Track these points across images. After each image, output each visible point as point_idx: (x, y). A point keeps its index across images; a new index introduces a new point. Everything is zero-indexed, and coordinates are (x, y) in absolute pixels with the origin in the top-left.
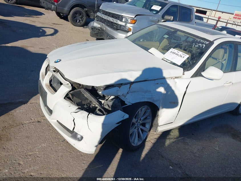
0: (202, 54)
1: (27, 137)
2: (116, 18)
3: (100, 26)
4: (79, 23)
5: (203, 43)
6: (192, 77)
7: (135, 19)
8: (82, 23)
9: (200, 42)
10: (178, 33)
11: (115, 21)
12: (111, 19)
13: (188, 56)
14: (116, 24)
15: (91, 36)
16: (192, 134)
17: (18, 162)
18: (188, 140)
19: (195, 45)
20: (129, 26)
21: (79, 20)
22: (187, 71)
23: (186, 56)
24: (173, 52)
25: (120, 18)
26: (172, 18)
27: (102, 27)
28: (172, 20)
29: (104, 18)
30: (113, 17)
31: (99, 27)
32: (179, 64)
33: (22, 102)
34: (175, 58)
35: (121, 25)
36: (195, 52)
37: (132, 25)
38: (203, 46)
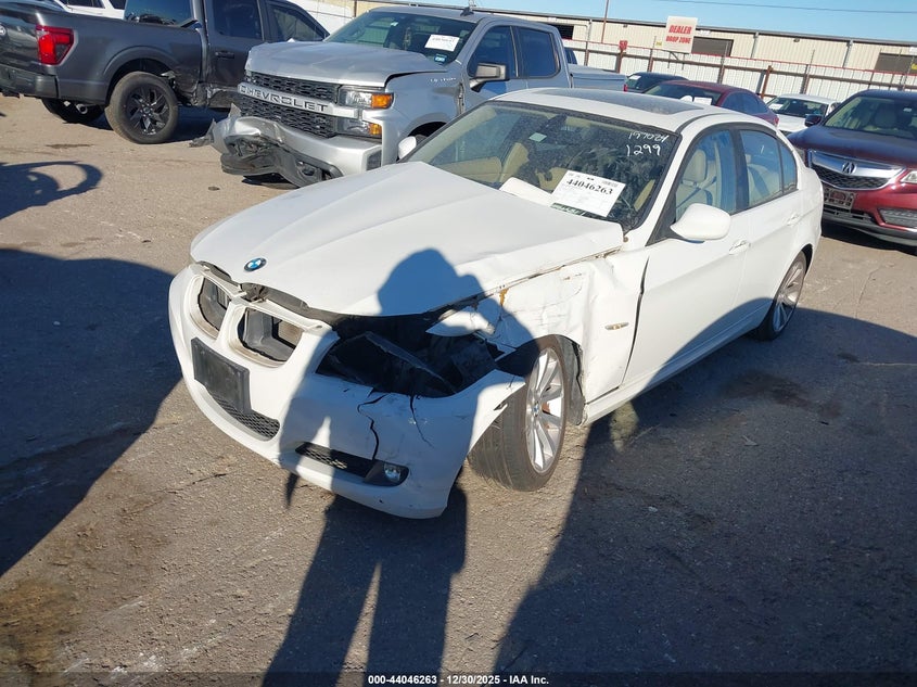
0: (658, 173)
1: (213, 523)
2: (319, 97)
3: (258, 131)
4: (154, 132)
5: (652, 142)
6: (648, 244)
7: (387, 91)
8: (166, 127)
9: (643, 141)
10: (569, 120)
11: (317, 106)
12: (300, 102)
13: (621, 186)
14: (324, 116)
15: (226, 171)
16: (671, 415)
17: (230, 592)
18: (666, 433)
19: (633, 149)
20: (371, 116)
21: (151, 120)
22: (633, 228)
23: (616, 186)
24: (574, 181)
25: (335, 94)
26: (503, 69)
27: (269, 134)
28: (503, 77)
29: (275, 102)
30: (305, 94)
31: (257, 136)
32: (605, 215)
33: (125, 431)
34: (587, 199)
35: (341, 119)
36: (638, 172)
37: (378, 113)
38: (655, 151)
